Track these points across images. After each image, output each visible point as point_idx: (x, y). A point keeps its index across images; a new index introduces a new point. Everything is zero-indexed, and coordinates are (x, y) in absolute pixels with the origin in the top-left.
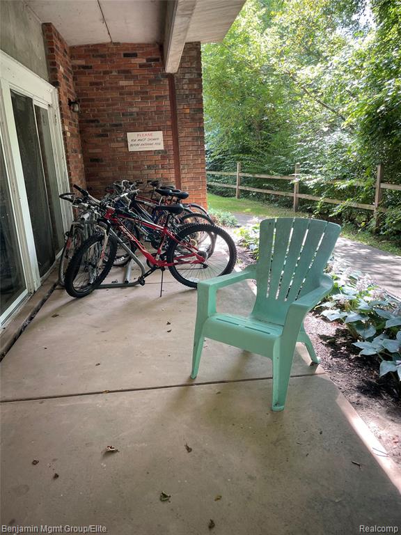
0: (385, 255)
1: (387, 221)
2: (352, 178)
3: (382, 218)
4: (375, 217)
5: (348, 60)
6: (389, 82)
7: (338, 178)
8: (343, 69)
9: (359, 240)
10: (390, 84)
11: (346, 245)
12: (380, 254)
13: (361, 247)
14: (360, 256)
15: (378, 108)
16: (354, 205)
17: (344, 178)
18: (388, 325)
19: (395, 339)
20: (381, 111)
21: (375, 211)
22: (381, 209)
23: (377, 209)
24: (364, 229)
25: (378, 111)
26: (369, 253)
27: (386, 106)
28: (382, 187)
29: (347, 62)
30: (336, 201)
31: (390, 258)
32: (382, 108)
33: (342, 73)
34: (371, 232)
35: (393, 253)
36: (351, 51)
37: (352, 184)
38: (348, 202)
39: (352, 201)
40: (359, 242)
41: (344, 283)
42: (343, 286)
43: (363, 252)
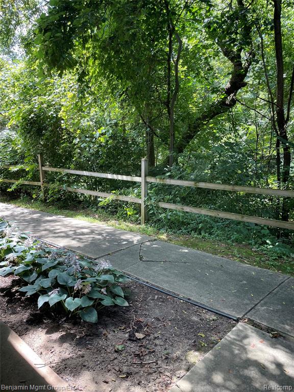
0: (50, 216)
1: (50, 192)
2: (22, 163)
3: (46, 191)
4: (43, 190)
5: (7, 78)
6: (35, 98)
7: (11, 164)
8: (4, 84)
9: (33, 208)
10: (35, 100)
11: (23, 213)
12: (48, 216)
13: (34, 213)
14: (33, 220)
15: (30, 115)
16: (26, 183)
17: (16, 164)
18: (44, 268)
19: (47, 277)
20: (32, 118)
21: (42, 186)
22: (46, 185)
23: (42, 184)
24: (36, 199)
25: (30, 117)
26: (40, 217)
27: (35, 115)
28: (43, 169)
29: (7, 80)
30: (13, 181)
31: (54, 218)
32: (32, 115)
33: (4, 87)
34: (42, 201)
35: (56, 214)
36: (9, 73)
37: (22, 167)
38: (21, 181)
39: (24, 180)
40: (33, 210)
41: (15, 244)
42: (15, 246)
43: (35, 216)
